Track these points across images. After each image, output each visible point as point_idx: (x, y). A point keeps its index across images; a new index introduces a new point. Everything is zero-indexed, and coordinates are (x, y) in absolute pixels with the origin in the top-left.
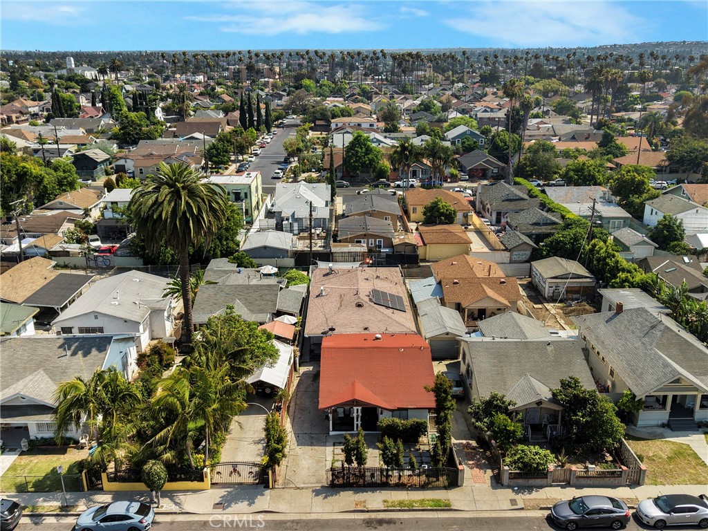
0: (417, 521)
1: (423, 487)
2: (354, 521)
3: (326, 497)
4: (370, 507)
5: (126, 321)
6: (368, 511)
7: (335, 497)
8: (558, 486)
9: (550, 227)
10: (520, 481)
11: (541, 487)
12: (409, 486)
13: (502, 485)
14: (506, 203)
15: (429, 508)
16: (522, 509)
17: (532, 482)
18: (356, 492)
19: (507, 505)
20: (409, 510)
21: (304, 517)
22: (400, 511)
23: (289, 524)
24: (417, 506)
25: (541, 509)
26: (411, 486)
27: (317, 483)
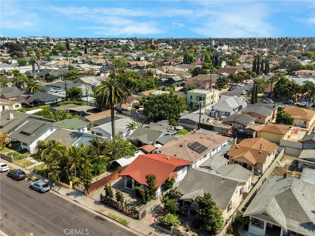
0: (111, 223)
1: (128, 215)
2: (94, 215)
3: (96, 204)
4: (104, 213)
6: (102, 214)
7: (98, 206)
10: (160, 228)
11: (168, 234)
12: (124, 213)
13: (154, 226)
15: (120, 222)
17: (164, 230)
18: (105, 207)
19: (147, 234)
20: (113, 219)
24: (117, 219)
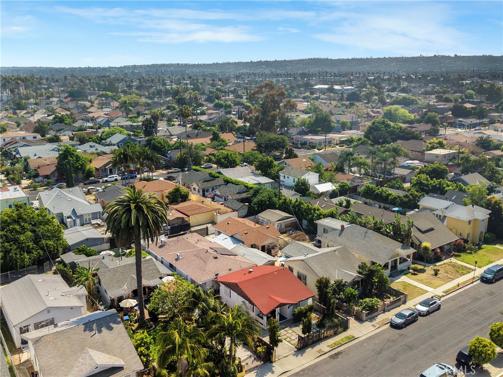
1: (336, 334)
2: (325, 359)
3: (302, 356)
4: (325, 351)
5: (72, 308)
6: (326, 353)
7: (305, 354)
8: (381, 313)
9: (246, 194)
10: (369, 316)
11: (377, 316)
13: (363, 321)
14: (205, 183)
15: (348, 341)
16: (379, 327)
17: (374, 315)
18: (313, 348)
19: (373, 329)
20: (341, 346)
21: (303, 367)
22: (338, 347)
23: (301, 373)
24: (342, 342)
25: (385, 324)
26: (330, 336)
27: (290, 351)
